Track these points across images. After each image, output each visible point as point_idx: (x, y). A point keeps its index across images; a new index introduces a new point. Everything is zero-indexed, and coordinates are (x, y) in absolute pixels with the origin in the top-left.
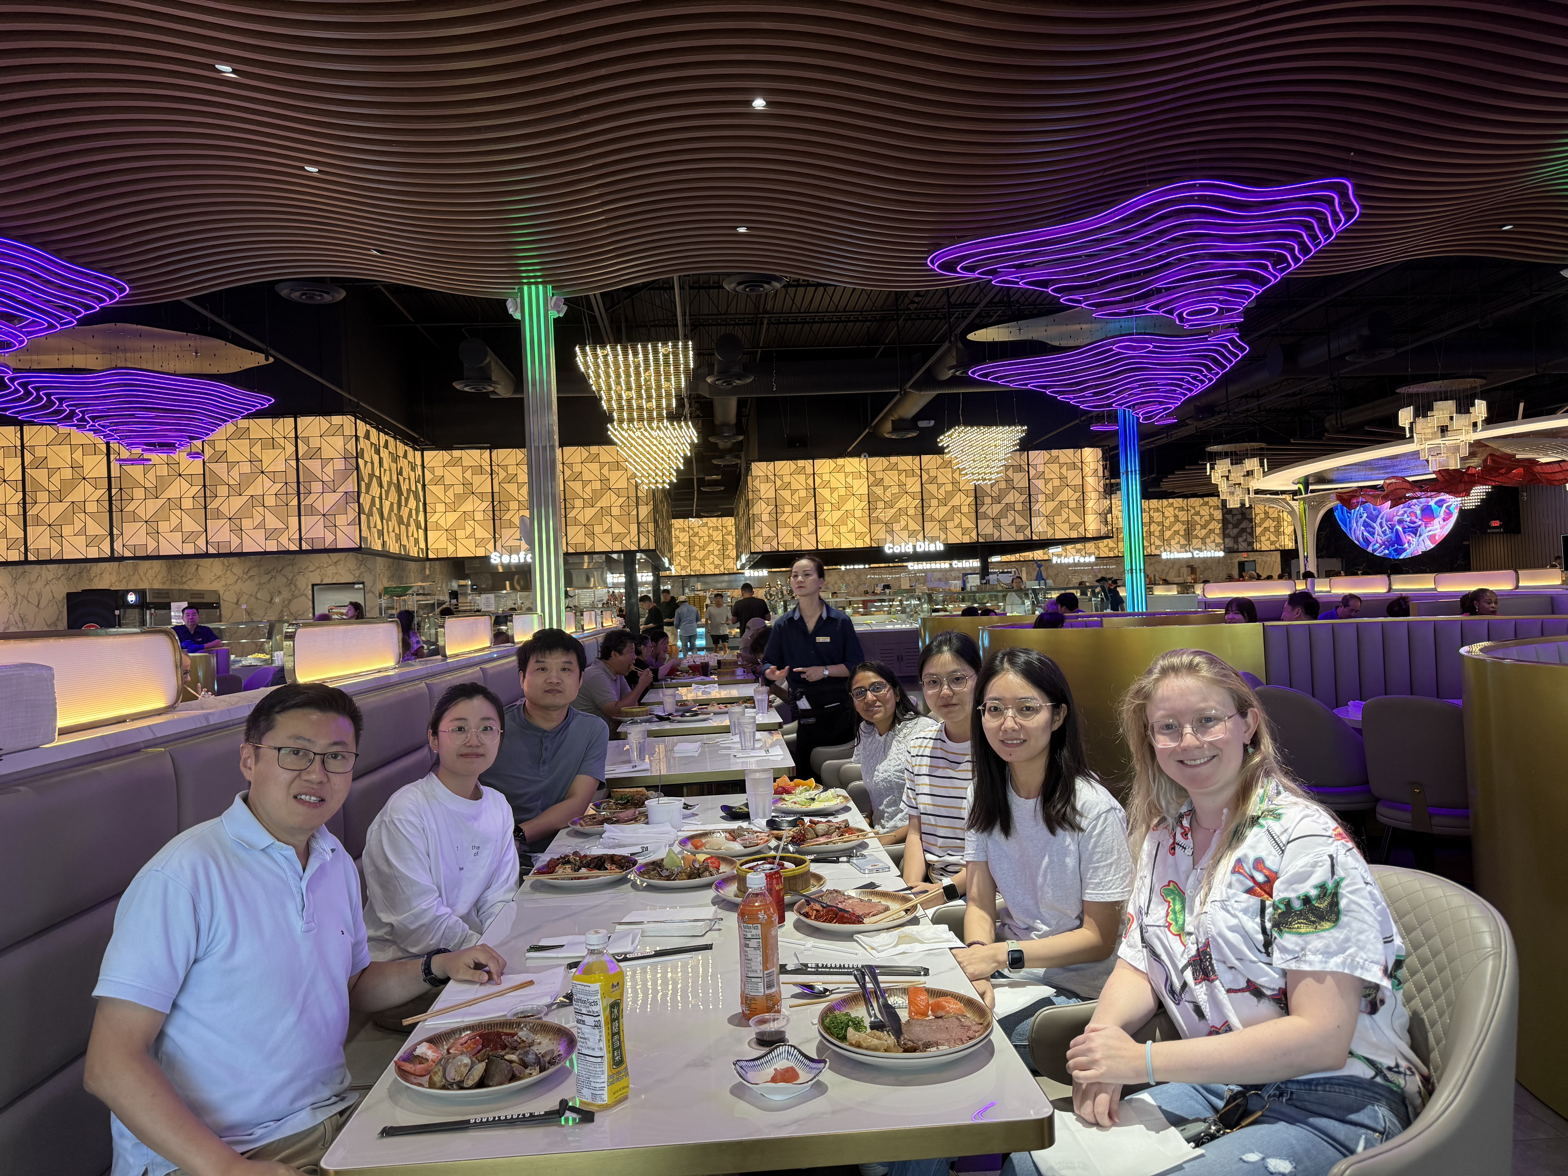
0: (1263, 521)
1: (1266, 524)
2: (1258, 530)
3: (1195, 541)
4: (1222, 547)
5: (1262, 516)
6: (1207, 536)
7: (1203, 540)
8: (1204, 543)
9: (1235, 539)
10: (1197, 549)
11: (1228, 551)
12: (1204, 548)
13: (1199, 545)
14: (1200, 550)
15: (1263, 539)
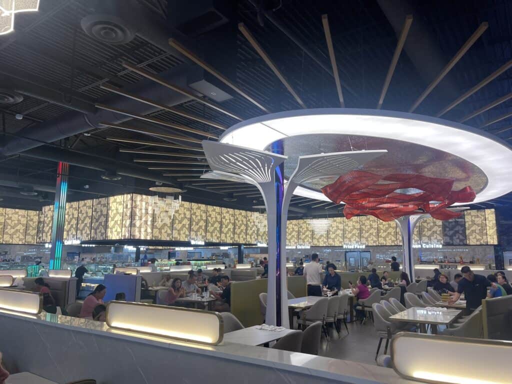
0: (470, 226)
1: (473, 228)
2: (468, 232)
3: (424, 238)
4: (442, 242)
5: (470, 223)
6: (432, 235)
7: (429, 238)
8: (430, 239)
9: (451, 237)
10: (425, 243)
11: (446, 244)
12: (429, 242)
13: (426, 241)
14: (427, 243)
15: (471, 237)
